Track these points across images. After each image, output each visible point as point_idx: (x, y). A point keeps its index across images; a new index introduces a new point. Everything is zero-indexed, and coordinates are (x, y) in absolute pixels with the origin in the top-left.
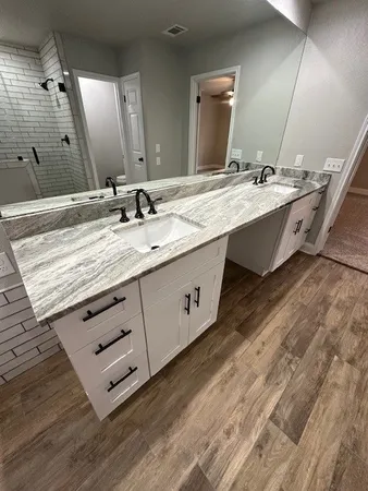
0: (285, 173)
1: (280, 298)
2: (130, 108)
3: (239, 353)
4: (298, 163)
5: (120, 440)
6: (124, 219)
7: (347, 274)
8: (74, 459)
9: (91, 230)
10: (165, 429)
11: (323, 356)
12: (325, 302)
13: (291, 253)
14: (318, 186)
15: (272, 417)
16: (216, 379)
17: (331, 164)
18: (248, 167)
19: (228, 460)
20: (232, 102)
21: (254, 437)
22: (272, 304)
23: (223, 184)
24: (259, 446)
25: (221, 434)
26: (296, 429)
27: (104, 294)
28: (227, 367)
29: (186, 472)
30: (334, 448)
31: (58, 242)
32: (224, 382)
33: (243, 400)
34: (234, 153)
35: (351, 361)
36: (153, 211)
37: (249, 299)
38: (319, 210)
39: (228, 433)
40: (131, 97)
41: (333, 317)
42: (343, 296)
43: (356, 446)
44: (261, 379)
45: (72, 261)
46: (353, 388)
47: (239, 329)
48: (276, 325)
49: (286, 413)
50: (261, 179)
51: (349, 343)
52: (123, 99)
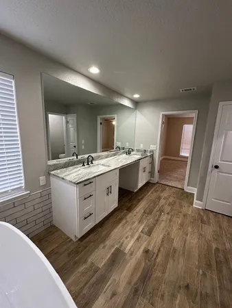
0: (138, 151)
1: (142, 198)
2: (70, 126)
3: (128, 217)
4: (142, 147)
5: (86, 247)
6: (84, 165)
7: (167, 188)
8: (69, 254)
9: (74, 169)
10: (103, 241)
11: (158, 213)
12: (159, 198)
13: (144, 182)
14: (149, 155)
15: (142, 231)
16: (121, 225)
17: (152, 147)
18: (123, 149)
19: (127, 245)
20: (114, 123)
21: (136, 238)
22: (139, 201)
23: (115, 155)
24: (138, 239)
25: (124, 238)
26: (149, 233)
27: (88, 179)
28: (124, 221)
29: (113, 250)
30: (161, 236)
31: (65, 172)
32: (124, 225)
33: (131, 229)
34: (117, 143)
35: (168, 214)
36: (92, 163)
37: (130, 200)
38: (152, 163)
39: (127, 238)
40: (71, 122)
41: (162, 202)
42: (166, 195)
43: (168, 234)
44: (137, 223)
45: (74, 174)
46: (168, 221)
47: (127, 210)
48: (141, 206)
49: (146, 230)
50: (129, 153)
51: (167, 209)
52: (67, 122)
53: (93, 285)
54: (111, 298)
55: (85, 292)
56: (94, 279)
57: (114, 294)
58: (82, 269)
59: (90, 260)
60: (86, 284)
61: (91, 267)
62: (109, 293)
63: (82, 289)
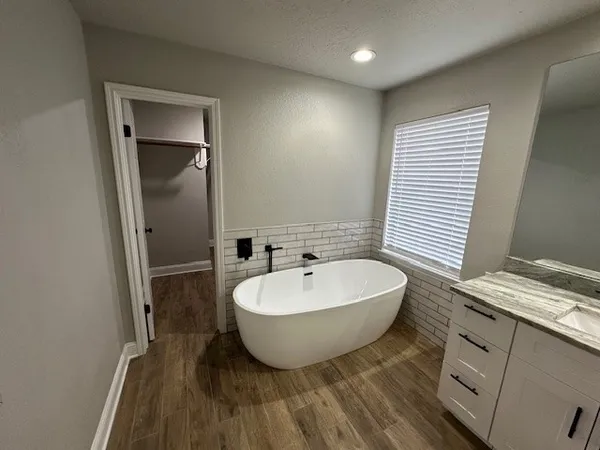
53: (361, 411)
54: (337, 428)
55: (356, 399)
56: (368, 415)
57: (340, 434)
58: (388, 403)
59: (401, 419)
60: (364, 402)
61: (387, 417)
62: (344, 428)
63: (360, 397)
